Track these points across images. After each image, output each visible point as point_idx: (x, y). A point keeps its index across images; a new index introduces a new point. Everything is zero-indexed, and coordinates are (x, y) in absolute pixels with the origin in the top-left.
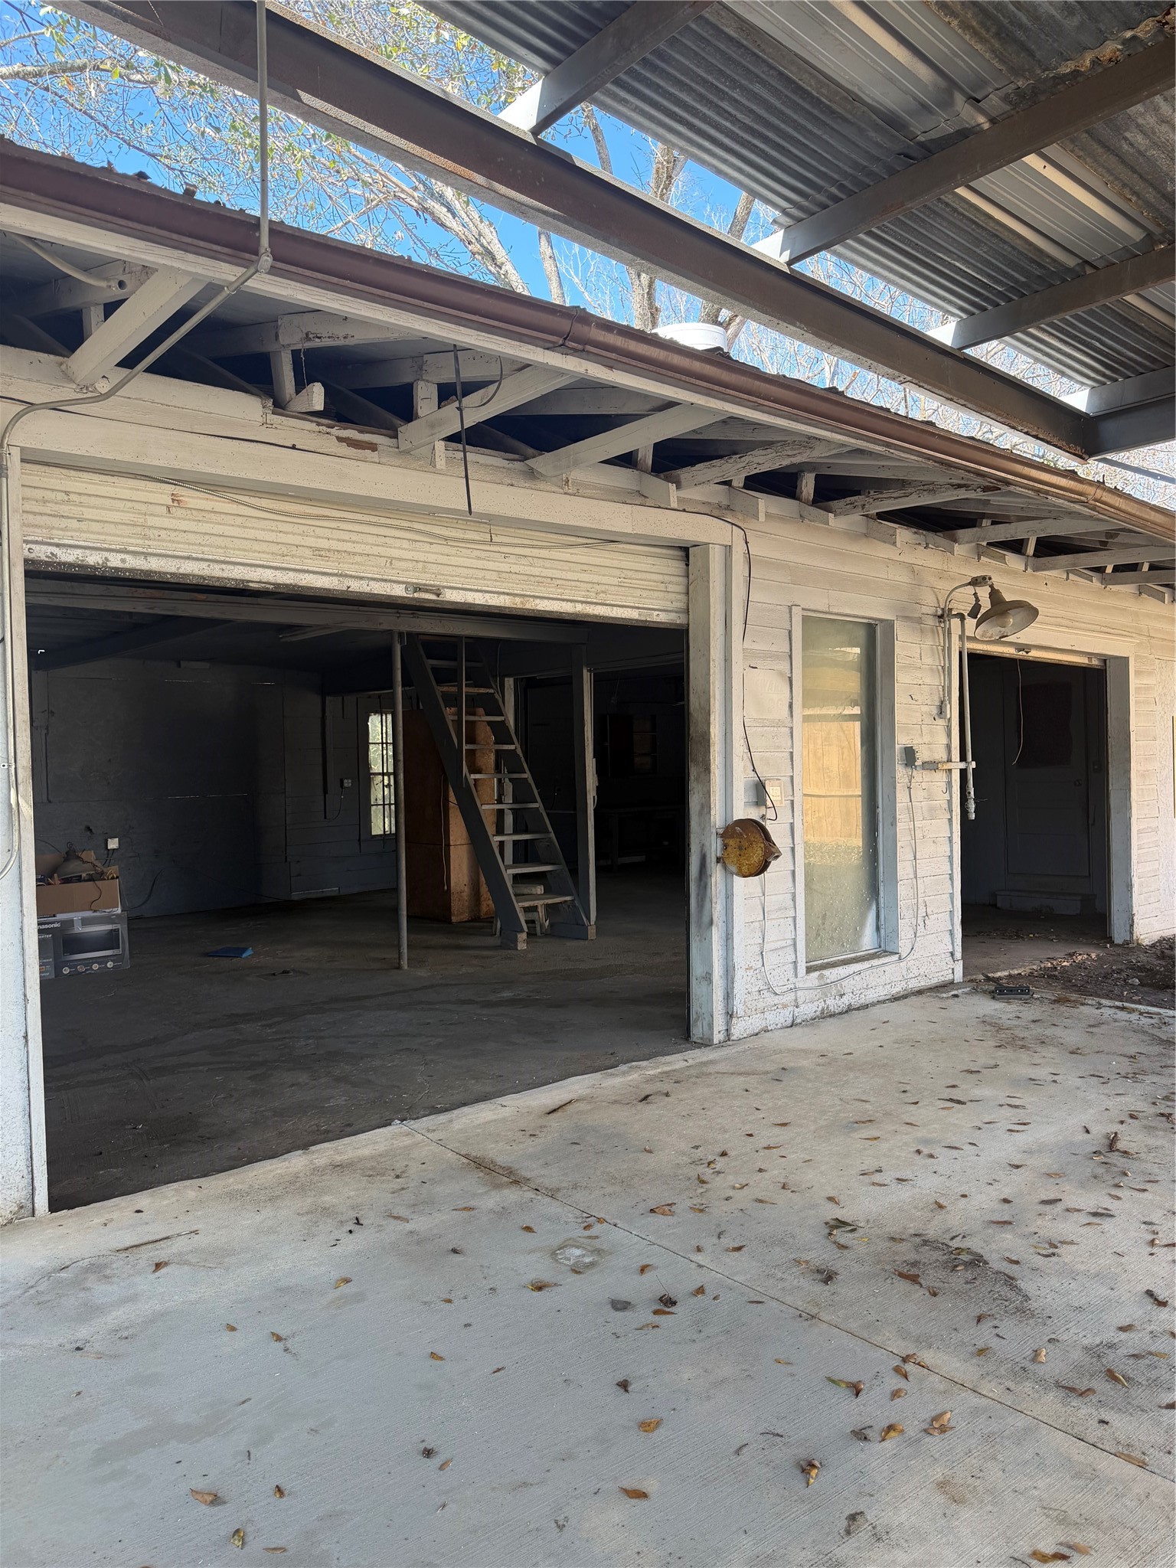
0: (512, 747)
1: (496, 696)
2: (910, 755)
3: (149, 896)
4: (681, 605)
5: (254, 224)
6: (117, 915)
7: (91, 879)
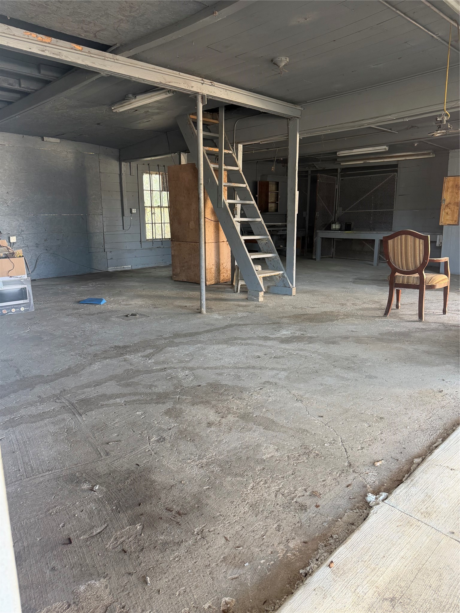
0: (244, 186)
1: (234, 156)
3: (35, 268)
6: (24, 279)
7: (7, 257)
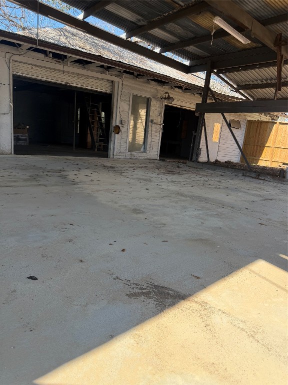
2: (152, 121)
4: (111, 90)
5: (36, 40)
6: (27, 136)
7: (23, 129)
